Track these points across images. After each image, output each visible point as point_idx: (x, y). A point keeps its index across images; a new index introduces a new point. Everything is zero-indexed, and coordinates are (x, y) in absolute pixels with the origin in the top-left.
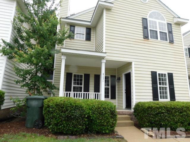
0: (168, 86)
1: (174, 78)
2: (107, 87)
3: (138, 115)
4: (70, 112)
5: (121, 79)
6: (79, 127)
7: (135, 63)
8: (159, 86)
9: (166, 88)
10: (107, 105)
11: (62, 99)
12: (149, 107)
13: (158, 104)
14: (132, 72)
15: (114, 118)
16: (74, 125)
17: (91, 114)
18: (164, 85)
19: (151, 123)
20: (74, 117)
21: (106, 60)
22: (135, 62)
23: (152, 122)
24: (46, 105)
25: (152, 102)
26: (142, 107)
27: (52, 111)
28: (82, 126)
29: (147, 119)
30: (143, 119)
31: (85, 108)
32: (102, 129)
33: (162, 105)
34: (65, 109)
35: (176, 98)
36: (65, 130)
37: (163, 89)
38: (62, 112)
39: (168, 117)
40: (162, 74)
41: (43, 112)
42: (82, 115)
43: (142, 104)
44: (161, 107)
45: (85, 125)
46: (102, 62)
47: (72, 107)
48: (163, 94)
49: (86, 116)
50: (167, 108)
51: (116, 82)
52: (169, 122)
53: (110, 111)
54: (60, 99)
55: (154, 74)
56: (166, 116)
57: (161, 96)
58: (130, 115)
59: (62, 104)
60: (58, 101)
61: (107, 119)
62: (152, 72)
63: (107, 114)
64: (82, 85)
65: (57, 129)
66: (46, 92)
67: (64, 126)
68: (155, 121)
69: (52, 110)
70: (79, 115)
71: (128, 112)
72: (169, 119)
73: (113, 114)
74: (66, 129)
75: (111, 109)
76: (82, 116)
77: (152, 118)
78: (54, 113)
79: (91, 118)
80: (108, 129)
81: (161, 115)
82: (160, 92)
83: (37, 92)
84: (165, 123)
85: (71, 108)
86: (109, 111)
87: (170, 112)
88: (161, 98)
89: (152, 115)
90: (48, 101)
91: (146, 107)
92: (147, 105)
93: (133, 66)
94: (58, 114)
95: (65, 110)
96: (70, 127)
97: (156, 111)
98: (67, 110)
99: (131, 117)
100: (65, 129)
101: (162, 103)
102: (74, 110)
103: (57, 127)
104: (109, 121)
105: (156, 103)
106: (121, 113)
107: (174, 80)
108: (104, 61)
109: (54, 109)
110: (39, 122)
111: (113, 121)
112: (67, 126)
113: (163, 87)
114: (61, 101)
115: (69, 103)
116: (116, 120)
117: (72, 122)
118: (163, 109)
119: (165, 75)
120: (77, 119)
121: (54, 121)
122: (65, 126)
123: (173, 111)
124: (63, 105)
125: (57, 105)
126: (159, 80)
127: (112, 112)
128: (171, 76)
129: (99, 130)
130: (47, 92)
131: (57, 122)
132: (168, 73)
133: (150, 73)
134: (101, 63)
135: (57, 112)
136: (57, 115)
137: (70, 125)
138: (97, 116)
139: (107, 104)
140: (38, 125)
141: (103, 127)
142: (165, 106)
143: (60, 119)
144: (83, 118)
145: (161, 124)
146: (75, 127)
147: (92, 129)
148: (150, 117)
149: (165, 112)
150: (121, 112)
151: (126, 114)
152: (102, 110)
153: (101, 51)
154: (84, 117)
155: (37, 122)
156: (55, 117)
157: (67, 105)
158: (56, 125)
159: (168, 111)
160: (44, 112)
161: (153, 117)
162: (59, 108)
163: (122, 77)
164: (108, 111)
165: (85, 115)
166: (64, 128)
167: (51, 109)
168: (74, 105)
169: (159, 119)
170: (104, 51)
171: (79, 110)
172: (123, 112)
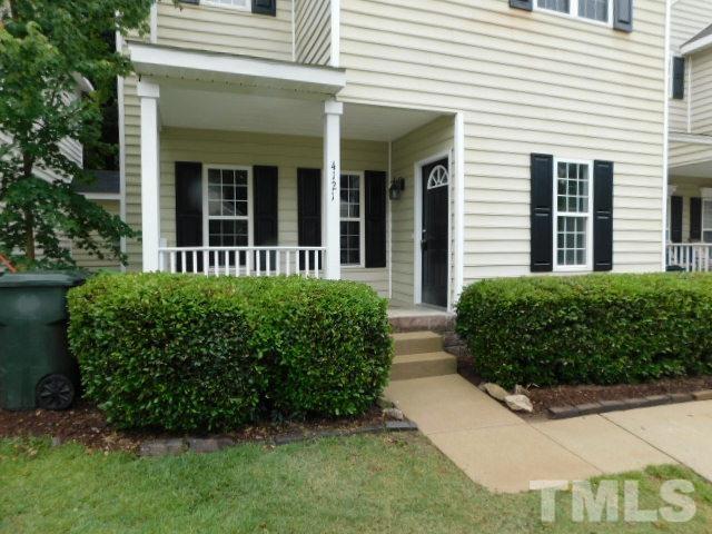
0: (589, 214)
1: (616, 180)
2: (349, 219)
3: (475, 333)
4: (185, 342)
5: (406, 184)
6: (232, 401)
7: (467, 120)
8: (556, 214)
9: (581, 221)
10: (350, 304)
11: (147, 283)
12: (520, 304)
13: (552, 290)
14: (453, 156)
15: (380, 353)
16: (206, 396)
17: (279, 343)
18: (575, 211)
19: (524, 363)
20: (203, 366)
21: (345, 103)
22: (468, 113)
23: (526, 358)
24: (77, 311)
25: (531, 280)
26: (491, 302)
27: (106, 342)
28: (246, 396)
29: (508, 349)
30: (491, 348)
31: (255, 320)
32: (329, 404)
33: (568, 293)
34: (159, 330)
35: (616, 259)
36: (171, 415)
37: (570, 228)
38: (148, 346)
39: (588, 338)
40: (573, 167)
41: (71, 342)
42: (240, 352)
43: (493, 292)
44: (565, 303)
45: (259, 389)
46: (327, 110)
47: (195, 322)
48: (570, 244)
49: (261, 355)
50: (588, 303)
51: (388, 197)
52: (590, 356)
53: (364, 326)
54: (138, 287)
55: (541, 166)
56: (581, 334)
57: (560, 254)
58: (439, 329)
59: (146, 309)
60: (127, 297)
61: (351, 360)
62: (534, 157)
63: (348, 340)
64: (245, 213)
65: (135, 415)
66: (90, 250)
67: (164, 404)
68: (539, 356)
69: (104, 339)
70: (226, 355)
71: (435, 319)
72: (590, 344)
73: (375, 338)
74: (172, 413)
75: (367, 319)
76: (241, 357)
77: (527, 344)
78: (115, 350)
79: (282, 363)
80: (353, 399)
81: (561, 334)
82: (560, 237)
83: (46, 252)
84: (572, 361)
85: (188, 326)
86: (358, 328)
87: (599, 319)
88: (560, 261)
89: (530, 332)
90: (88, 298)
91: (510, 303)
92: (511, 295)
93: (460, 128)
94: (132, 355)
95: (159, 335)
96: (193, 407)
97: (546, 319)
98: (171, 337)
99: (445, 337)
100: (169, 412)
101: (568, 284)
102: (204, 332)
103: (134, 407)
104: (358, 370)
105: (547, 286)
106: (406, 324)
107: (616, 191)
108: (334, 109)
109: (111, 333)
110: (60, 384)
111: (377, 365)
112: (176, 402)
113: (570, 220)
114: (142, 293)
115: (177, 303)
116: (386, 362)
117: (199, 384)
118: (574, 310)
119: (583, 168)
120: (220, 373)
121: (117, 384)
122: (167, 401)
123: (609, 314)
124: (149, 313)
125: (124, 315)
126: (560, 192)
127: (372, 331)
128: (604, 172)
129: (316, 406)
130: (94, 248)
131: (131, 386)
132: (597, 163)
133: (527, 162)
134: (325, 116)
135: (124, 344)
136: (129, 358)
137: (188, 396)
138: (308, 352)
139: (348, 296)
140: (55, 398)
141: (335, 395)
142: (582, 297)
143: (144, 373)
144: (245, 365)
145: (560, 364)
146: (215, 405)
147: (288, 403)
148: (520, 340)
149: (579, 319)
150: (407, 319)
151: (424, 329)
152: (329, 326)
153: (321, 63)
154: (252, 360)
155: (47, 383)
156: (119, 367)
157: (169, 313)
158: (131, 397)
159: (588, 314)
160: (75, 342)
161: (534, 340)
162: (134, 330)
163: (412, 176)
164: (355, 330)
165: (253, 350)
166: (165, 409)
167: (99, 334)
168: (203, 311)
169: (554, 346)
170: (335, 62)
171: (227, 331)
172: (414, 319)
